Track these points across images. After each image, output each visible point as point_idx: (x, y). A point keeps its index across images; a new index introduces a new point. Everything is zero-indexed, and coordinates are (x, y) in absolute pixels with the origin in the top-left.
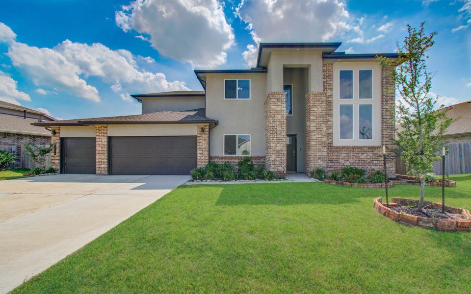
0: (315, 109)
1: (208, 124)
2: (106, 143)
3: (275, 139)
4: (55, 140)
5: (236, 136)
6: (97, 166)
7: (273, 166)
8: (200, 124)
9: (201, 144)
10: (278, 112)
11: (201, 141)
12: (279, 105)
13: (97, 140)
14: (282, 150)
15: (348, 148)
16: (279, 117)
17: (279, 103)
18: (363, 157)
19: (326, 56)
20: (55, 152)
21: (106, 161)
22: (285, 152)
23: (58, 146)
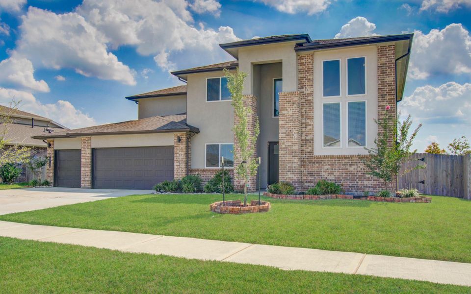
1: (185, 133)
2: (90, 155)
3: (239, 148)
4: (50, 152)
5: (218, 145)
6: (82, 179)
8: (177, 133)
9: (178, 155)
11: (178, 151)
13: (83, 152)
19: (299, 48)
20: (50, 165)
21: (89, 173)
23: (52, 159)
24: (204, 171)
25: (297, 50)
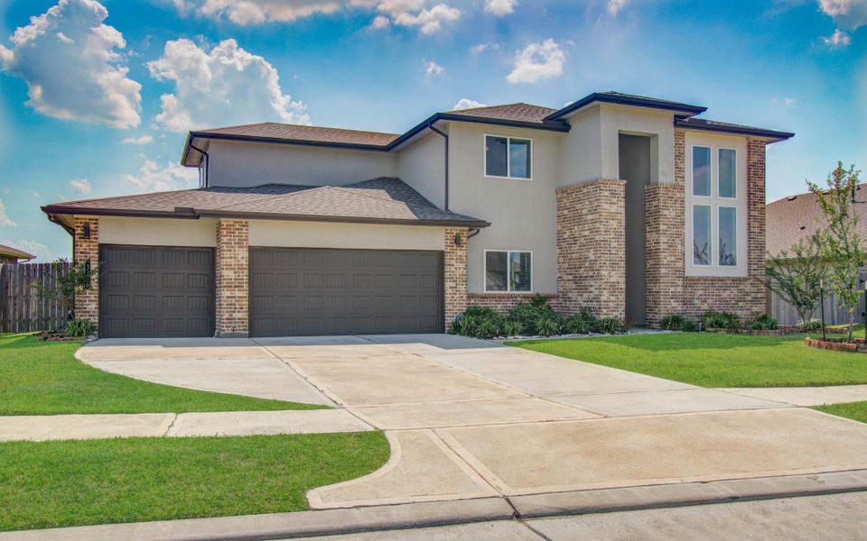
0: (666, 212)
1: (467, 228)
2: (245, 262)
3: (608, 262)
4: (88, 251)
5: (506, 253)
6: (224, 316)
7: (605, 311)
8: (452, 228)
9: (452, 269)
10: (612, 216)
11: (453, 262)
12: (615, 203)
13: (224, 253)
14: (618, 283)
15: (706, 279)
16: (613, 224)
17: (614, 200)
18: (725, 295)
19: (678, 122)
21: (245, 303)
22: (623, 286)
23: (94, 266)
24: (485, 297)
25: (676, 125)
